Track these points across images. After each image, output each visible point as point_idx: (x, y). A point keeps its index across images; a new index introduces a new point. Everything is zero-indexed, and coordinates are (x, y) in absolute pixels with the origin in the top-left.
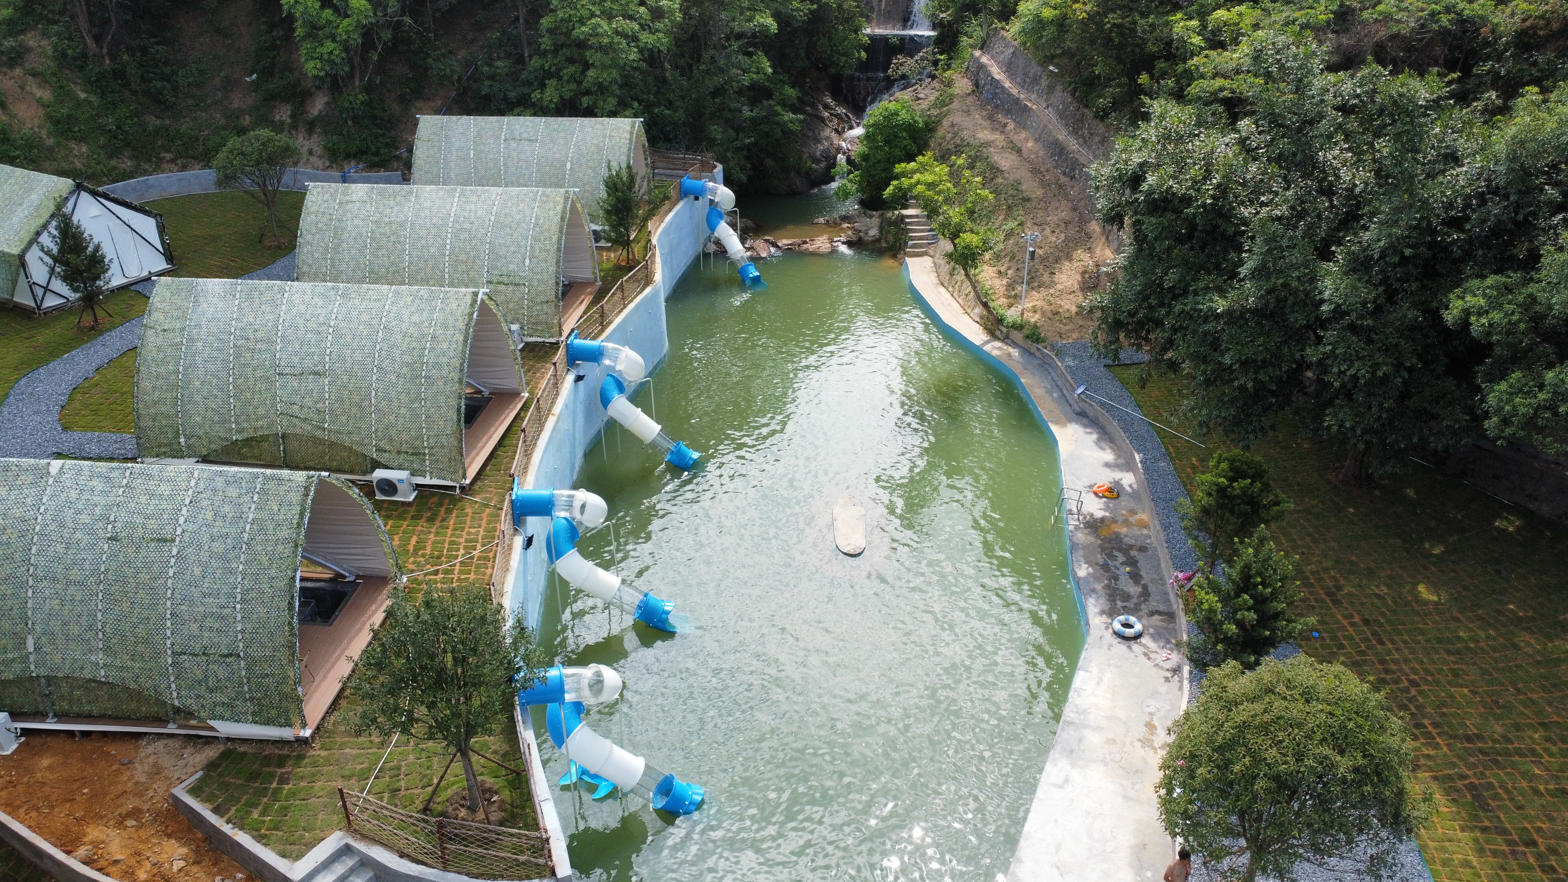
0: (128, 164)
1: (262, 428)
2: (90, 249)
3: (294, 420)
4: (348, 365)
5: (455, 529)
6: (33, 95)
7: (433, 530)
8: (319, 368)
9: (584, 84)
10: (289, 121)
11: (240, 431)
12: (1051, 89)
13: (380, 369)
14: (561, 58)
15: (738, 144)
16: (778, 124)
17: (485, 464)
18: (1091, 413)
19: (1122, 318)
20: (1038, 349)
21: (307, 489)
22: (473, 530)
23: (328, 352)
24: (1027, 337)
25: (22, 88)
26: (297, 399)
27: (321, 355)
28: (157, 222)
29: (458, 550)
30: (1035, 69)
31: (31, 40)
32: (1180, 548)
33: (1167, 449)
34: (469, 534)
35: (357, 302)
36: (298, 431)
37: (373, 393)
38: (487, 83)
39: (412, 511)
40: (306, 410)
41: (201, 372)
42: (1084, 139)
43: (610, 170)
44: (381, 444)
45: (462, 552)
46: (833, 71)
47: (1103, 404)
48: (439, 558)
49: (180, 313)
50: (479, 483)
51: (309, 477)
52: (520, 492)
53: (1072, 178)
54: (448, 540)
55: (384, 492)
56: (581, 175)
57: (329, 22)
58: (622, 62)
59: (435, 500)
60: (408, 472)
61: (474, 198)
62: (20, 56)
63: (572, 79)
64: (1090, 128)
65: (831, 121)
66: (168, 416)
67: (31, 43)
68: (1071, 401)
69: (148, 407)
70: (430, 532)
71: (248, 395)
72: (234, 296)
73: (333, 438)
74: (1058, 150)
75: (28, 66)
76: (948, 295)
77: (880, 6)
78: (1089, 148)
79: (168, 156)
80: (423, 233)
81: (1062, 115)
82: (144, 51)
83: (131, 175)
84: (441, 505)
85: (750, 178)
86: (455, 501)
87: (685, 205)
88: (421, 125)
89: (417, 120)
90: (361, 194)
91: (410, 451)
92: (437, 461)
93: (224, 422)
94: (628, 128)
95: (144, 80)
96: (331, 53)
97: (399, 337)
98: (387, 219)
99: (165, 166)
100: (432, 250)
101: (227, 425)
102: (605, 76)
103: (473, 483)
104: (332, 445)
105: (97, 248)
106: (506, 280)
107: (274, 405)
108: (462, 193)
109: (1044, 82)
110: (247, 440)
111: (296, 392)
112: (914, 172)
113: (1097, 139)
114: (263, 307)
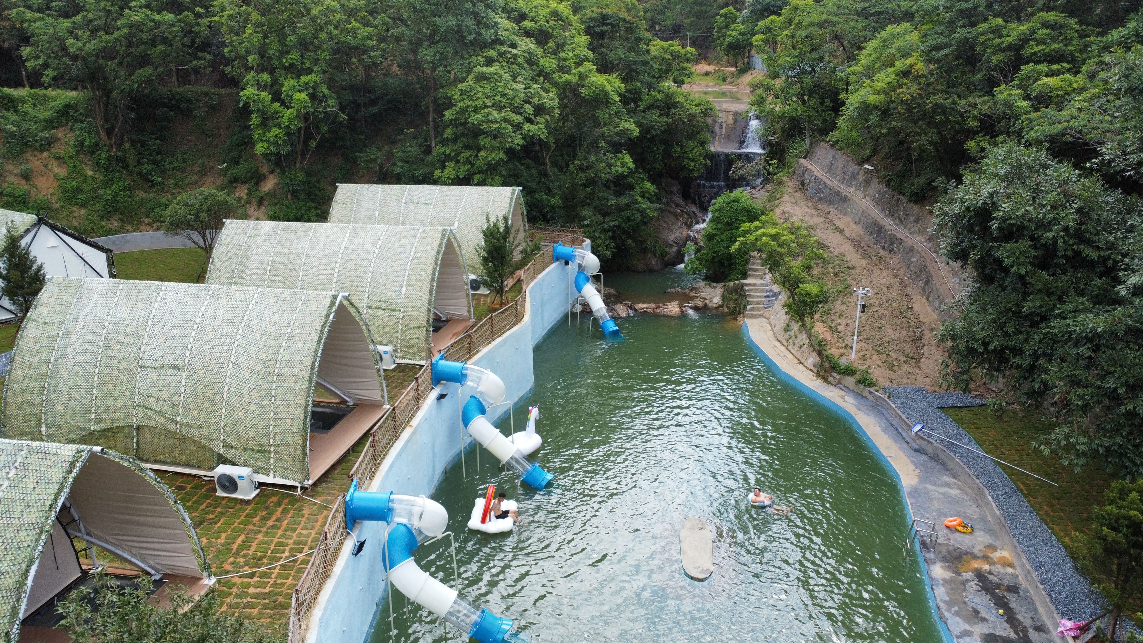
0: (115, 224)
1: (119, 419)
2: (34, 267)
3: (149, 412)
4: (206, 360)
5: (286, 530)
6: (52, 172)
7: (264, 530)
8: (179, 362)
9: (477, 164)
10: (245, 197)
11: (99, 421)
12: (867, 183)
13: (235, 364)
14: (459, 145)
15: (606, 226)
16: (638, 210)
17: (333, 467)
18: (930, 450)
19: (975, 346)
20: (870, 393)
21: (73, 464)
22: (304, 532)
23: (190, 347)
24: (859, 382)
25: (46, 166)
26: (154, 392)
27: (183, 350)
28: (108, 257)
29: (283, 552)
30: (853, 167)
31: (60, 134)
32: (1060, 592)
33: (1018, 486)
34: (300, 535)
35: (224, 302)
36: (153, 424)
37: (226, 388)
38: (400, 164)
39: (249, 509)
40: (161, 403)
41: (69, 363)
42: (900, 219)
43: (488, 221)
44: (229, 440)
45: (287, 554)
46: (683, 174)
47: (942, 442)
48: (260, 559)
49: (63, 308)
50: (324, 485)
51: (78, 452)
52: (358, 494)
53: (890, 251)
54: (276, 540)
55: (224, 488)
56: (466, 232)
57: (276, 112)
58: (508, 145)
59: (275, 499)
60: (250, 469)
61: (363, 234)
62: (49, 144)
63: (467, 161)
64: (905, 210)
65: (681, 216)
66: (34, 405)
67: (60, 135)
68: (907, 439)
69: (15, 395)
70: (259, 532)
71: (111, 386)
72: (115, 294)
73: (184, 432)
74: (877, 229)
75: (53, 150)
76: (783, 348)
77: (721, 131)
78: (905, 226)
79: (147, 220)
80: (316, 262)
81: (879, 202)
82: (143, 144)
83: (116, 232)
84: (279, 504)
85: (614, 255)
86: (295, 500)
87: (557, 267)
88: (339, 191)
89: (337, 187)
90: (268, 229)
91: (256, 448)
92: (281, 460)
93: (86, 412)
94: (509, 195)
95: (139, 163)
96: (276, 136)
97: (257, 335)
98: (286, 251)
99: (143, 227)
100: (322, 277)
101: (87, 415)
102: (493, 155)
103: (315, 484)
104: (183, 439)
105: (40, 268)
106: (384, 306)
107: (132, 397)
108: (354, 230)
109: (861, 178)
110: (104, 430)
111: (154, 385)
112: (757, 228)
113: (912, 219)
114: (138, 304)
